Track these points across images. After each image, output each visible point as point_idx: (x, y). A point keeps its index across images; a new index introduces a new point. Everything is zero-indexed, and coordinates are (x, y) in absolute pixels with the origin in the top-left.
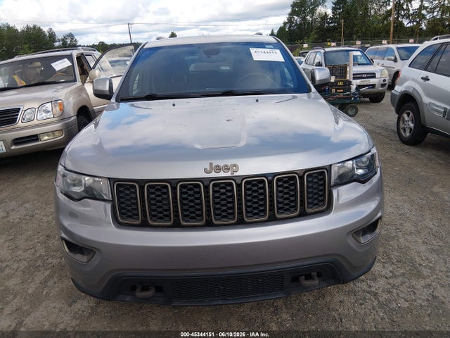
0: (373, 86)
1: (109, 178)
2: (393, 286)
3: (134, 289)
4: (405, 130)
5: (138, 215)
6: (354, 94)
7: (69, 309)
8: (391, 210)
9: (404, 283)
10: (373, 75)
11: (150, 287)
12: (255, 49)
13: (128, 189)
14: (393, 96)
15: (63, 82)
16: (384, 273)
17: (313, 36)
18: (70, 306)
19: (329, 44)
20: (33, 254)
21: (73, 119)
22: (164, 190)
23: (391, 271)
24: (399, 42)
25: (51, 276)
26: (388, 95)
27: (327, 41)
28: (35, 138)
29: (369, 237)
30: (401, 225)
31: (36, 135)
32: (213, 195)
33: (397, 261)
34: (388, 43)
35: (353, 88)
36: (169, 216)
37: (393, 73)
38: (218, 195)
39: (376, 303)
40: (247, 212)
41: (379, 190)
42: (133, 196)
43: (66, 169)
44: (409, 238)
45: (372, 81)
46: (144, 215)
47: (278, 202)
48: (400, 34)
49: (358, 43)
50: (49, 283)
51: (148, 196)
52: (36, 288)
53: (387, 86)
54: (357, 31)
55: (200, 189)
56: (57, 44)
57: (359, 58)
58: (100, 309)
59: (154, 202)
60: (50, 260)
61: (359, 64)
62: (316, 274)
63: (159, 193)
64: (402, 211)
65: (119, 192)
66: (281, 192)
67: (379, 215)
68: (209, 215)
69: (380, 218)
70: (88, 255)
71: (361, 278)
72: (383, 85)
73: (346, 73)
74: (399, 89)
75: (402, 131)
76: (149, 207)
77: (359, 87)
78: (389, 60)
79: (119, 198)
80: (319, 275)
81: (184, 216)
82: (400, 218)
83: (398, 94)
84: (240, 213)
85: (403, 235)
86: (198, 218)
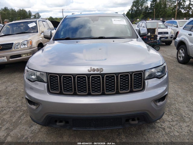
0: (167, 38)
1: (46, 73)
2: (172, 125)
3: (56, 121)
4: (180, 57)
5: (58, 89)
6: (158, 41)
7: (29, 129)
8: (173, 92)
9: (177, 124)
10: (167, 33)
11: (63, 121)
12: (114, 19)
13: (55, 78)
14: (175, 42)
15: (32, 33)
16: (168, 120)
17: (142, 16)
18: (30, 128)
19: (148, 19)
20: (16, 105)
21: (36, 48)
22: (70, 79)
23: (171, 119)
24: (179, 19)
25: (23, 115)
26: (173, 42)
27: (147, 18)
28: (19, 56)
29: (161, 103)
30: (177, 98)
31: (20, 55)
32: (91, 81)
33: (174, 115)
34: (175, 19)
35: (158, 38)
36: (72, 90)
37: (176, 32)
38: (93, 81)
39: (164, 133)
40: (106, 90)
41: (166, 82)
42: (56, 80)
43: (28, 68)
44: (180, 104)
45: (167, 35)
46: (61, 89)
47: (120, 86)
48: (180, 16)
49: (161, 19)
50: (22, 118)
51: (63, 81)
52: (16, 120)
53: (173, 38)
54: (161, 14)
55: (86, 79)
56: (32, 17)
57: (161, 25)
58: (42, 130)
59: (65, 83)
60: (23, 108)
61: (161, 28)
62: (137, 118)
63: (68, 80)
64: (177, 93)
65: (50, 79)
66: (122, 81)
67: (166, 93)
68: (89, 90)
69: (167, 95)
70: (36, 106)
71: (157, 121)
72: (171, 38)
73: (155, 32)
74: (178, 39)
75: (179, 57)
76: (63, 86)
77: (161, 38)
78: (174, 26)
79: (50, 81)
80: (138, 119)
81: (78, 90)
82: (177, 96)
83: (178, 41)
84: (103, 90)
85: (178, 103)
86: (85, 91)
